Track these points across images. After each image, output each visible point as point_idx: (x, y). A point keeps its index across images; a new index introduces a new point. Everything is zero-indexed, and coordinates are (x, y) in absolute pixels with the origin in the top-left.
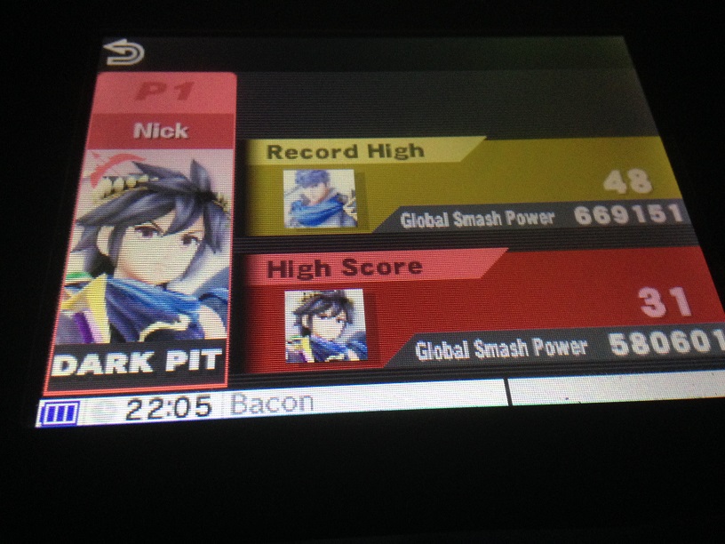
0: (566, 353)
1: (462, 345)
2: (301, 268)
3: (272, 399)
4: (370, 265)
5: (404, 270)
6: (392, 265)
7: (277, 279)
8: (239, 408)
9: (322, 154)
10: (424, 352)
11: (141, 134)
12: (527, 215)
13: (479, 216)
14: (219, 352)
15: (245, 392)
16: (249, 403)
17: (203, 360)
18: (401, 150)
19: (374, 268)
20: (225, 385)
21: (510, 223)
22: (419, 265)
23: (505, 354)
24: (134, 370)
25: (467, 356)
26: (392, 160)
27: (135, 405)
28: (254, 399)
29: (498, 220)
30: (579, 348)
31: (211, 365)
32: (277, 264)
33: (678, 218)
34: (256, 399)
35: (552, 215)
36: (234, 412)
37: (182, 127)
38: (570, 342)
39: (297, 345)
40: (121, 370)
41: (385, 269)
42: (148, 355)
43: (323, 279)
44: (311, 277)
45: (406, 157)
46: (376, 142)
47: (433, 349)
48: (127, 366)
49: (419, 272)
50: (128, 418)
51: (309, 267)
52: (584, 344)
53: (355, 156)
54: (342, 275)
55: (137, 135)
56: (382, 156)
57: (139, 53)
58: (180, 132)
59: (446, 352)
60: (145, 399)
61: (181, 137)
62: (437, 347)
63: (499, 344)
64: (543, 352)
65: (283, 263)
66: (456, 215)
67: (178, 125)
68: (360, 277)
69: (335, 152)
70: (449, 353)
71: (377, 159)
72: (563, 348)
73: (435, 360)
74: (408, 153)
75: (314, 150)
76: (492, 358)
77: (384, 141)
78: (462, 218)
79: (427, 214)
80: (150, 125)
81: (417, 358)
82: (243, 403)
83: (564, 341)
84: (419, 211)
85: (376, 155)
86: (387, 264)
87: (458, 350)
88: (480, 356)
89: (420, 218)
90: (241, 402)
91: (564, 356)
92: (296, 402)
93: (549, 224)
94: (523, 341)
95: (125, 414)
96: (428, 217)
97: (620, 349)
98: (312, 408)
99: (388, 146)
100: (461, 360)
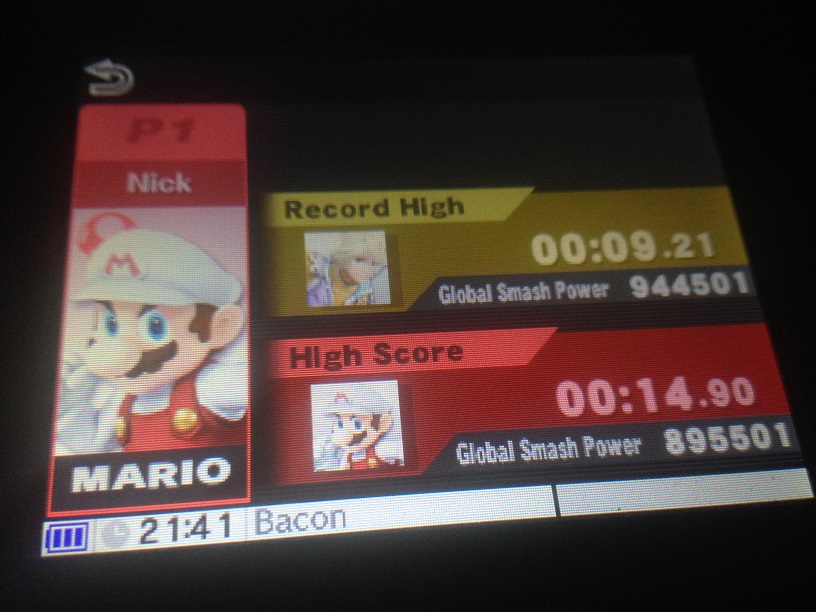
0: (619, 453)
1: (506, 446)
2: (328, 355)
3: (300, 514)
4: (405, 351)
5: (443, 356)
6: (430, 350)
8: (264, 526)
9: (348, 211)
10: (466, 455)
11: (136, 187)
12: (578, 286)
13: (526, 288)
15: (269, 508)
16: (275, 521)
18: (438, 206)
19: (411, 355)
21: (559, 297)
22: (459, 350)
23: (553, 456)
25: (512, 459)
26: (428, 219)
27: (149, 526)
28: (280, 516)
29: (546, 292)
30: (632, 446)
32: (301, 351)
33: (744, 289)
34: (283, 516)
35: (606, 287)
36: (259, 532)
37: (184, 177)
38: (622, 440)
41: (421, 355)
44: (339, 366)
45: (444, 215)
46: (410, 195)
47: (476, 450)
49: (459, 358)
50: (143, 541)
51: (337, 354)
52: (638, 442)
53: (386, 213)
54: (374, 363)
56: (416, 212)
57: (127, 80)
58: (182, 184)
59: (489, 455)
60: (163, 519)
61: (184, 192)
62: (480, 449)
63: (547, 444)
64: (593, 452)
65: (308, 349)
66: (501, 286)
67: (179, 176)
68: (394, 366)
69: (363, 208)
70: (493, 456)
71: (411, 218)
72: (614, 448)
73: (477, 465)
74: (446, 209)
75: (338, 211)
76: (539, 461)
77: (419, 194)
78: (506, 290)
79: (467, 287)
80: (145, 176)
81: (459, 462)
82: (268, 520)
83: (616, 439)
84: (459, 282)
85: (410, 212)
86: (425, 350)
87: (502, 451)
88: (526, 458)
89: (460, 291)
90: (266, 520)
91: (616, 457)
92: (326, 518)
93: (602, 298)
94: (572, 440)
95: (139, 537)
96: (469, 290)
97: (676, 447)
98: (344, 525)
99: (423, 200)
100: (506, 463)
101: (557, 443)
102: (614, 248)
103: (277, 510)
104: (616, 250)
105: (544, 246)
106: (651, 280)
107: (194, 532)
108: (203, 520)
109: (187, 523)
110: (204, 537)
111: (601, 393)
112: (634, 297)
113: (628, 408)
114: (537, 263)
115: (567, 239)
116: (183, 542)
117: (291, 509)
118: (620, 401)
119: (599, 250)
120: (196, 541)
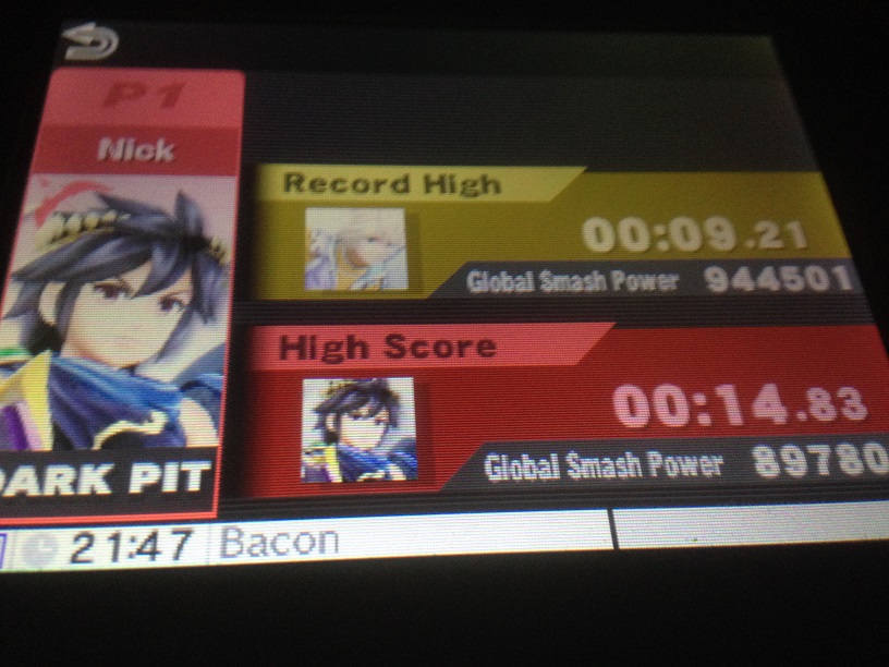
0: (694, 473)
1: (549, 460)
2: (327, 346)
3: (280, 535)
4: (424, 343)
5: (471, 351)
6: (455, 344)
7: (293, 362)
8: (232, 548)
9: (360, 186)
10: (497, 469)
11: (108, 155)
12: (640, 277)
13: (575, 277)
14: (206, 466)
15: (240, 525)
16: (247, 541)
17: (183, 477)
18: (469, 184)
19: (430, 348)
20: (213, 514)
21: (617, 288)
22: (492, 345)
23: (609, 473)
24: (84, 490)
25: (557, 475)
26: (456, 198)
27: (84, 541)
28: (254, 536)
29: (600, 283)
30: (711, 466)
31: (194, 485)
32: (293, 339)
33: (846, 284)
34: (257, 536)
35: (674, 278)
36: (224, 555)
37: (166, 145)
38: (699, 457)
39: (318, 457)
40: (67, 491)
41: (444, 349)
42: (105, 469)
43: (357, 363)
44: (340, 360)
45: (476, 195)
46: (435, 172)
47: (509, 464)
48: (75, 484)
49: (491, 355)
50: (74, 560)
51: (339, 345)
52: (719, 460)
53: (406, 190)
54: (383, 357)
55: (102, 155)
56: (443, 191)
57: (110, 44)
58: (163, 152)
59: (526, 470)
60: (102, 534)
61: (162, 160)
62: (515, 463)
63: (601, 459)
64: (661, 470)
65: (302, 338)
66: (544, 274)
67: (161, 143)
68: (409, 361)
69: (378, 184)
70: (531, 472)
71: (436, 195)
72: (689, 466)
73: (511, 481)
74: (479, 187)
75: (350, 180)
76: (590, 480)
77: (447, 171)
78: (551, 279)
79: (503, 274)
80: (121, 143)
81: (486, 477)
82: (237, 541)
83: (691, 456)
84: (494, 268)
85: (436, 190)
86: (448, 344)
87: (544, 466)
88: (575, 475)
89: (494, 278)
90: (235, 540)
91: (691, 477)
92: (313, 540)
93: (670, 292)
94: (635, 455)
95: (69, 555)
96: (505, 277)
97: (768, 468)
98: (337, 550)
99: (452, 177)
100: (548, 481)
101: (614, 459)
102: (683, 236)
103: (250, 528)
104: (686, 237)
105: (598, 232)
106: (731, 274)
107: (140, 552)
108: (153, 537)
109: (133, 540)
110: (153, 559)
111: (670, 401)
112: (710, 291)
113: (704, 420)
114: (588, 251)
115: (626, 225)
116: (125, 563)
117: (269, 528)
118: (694, 410)
119: (666, 236)
120: (143, 562)
